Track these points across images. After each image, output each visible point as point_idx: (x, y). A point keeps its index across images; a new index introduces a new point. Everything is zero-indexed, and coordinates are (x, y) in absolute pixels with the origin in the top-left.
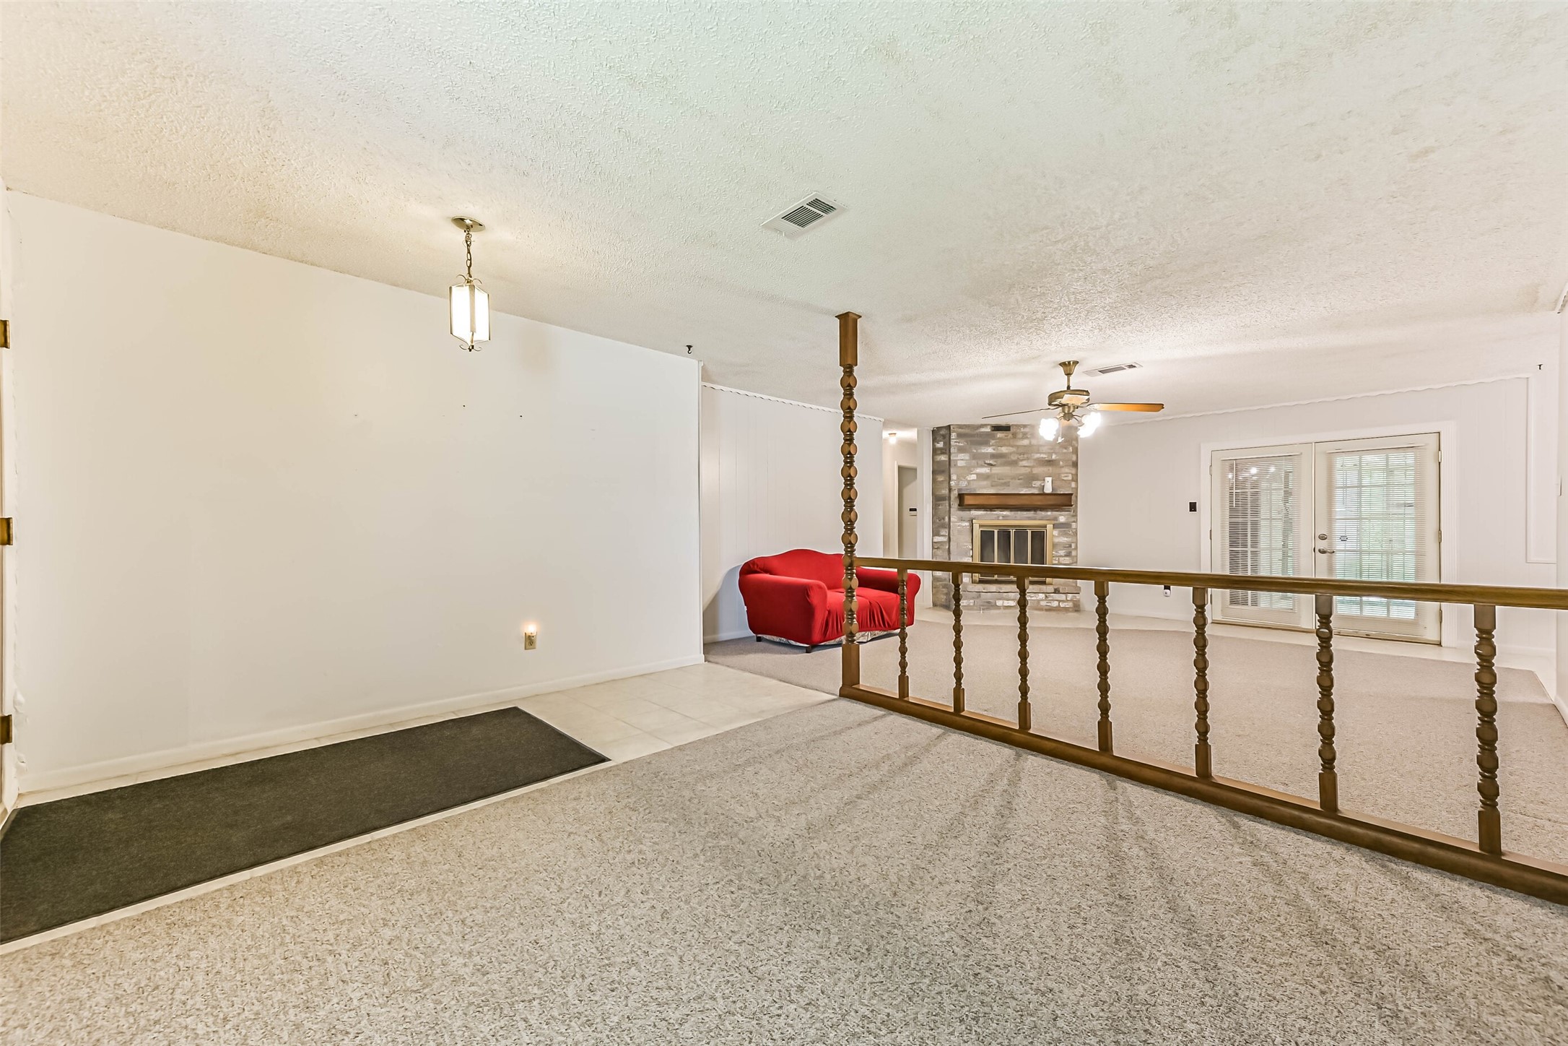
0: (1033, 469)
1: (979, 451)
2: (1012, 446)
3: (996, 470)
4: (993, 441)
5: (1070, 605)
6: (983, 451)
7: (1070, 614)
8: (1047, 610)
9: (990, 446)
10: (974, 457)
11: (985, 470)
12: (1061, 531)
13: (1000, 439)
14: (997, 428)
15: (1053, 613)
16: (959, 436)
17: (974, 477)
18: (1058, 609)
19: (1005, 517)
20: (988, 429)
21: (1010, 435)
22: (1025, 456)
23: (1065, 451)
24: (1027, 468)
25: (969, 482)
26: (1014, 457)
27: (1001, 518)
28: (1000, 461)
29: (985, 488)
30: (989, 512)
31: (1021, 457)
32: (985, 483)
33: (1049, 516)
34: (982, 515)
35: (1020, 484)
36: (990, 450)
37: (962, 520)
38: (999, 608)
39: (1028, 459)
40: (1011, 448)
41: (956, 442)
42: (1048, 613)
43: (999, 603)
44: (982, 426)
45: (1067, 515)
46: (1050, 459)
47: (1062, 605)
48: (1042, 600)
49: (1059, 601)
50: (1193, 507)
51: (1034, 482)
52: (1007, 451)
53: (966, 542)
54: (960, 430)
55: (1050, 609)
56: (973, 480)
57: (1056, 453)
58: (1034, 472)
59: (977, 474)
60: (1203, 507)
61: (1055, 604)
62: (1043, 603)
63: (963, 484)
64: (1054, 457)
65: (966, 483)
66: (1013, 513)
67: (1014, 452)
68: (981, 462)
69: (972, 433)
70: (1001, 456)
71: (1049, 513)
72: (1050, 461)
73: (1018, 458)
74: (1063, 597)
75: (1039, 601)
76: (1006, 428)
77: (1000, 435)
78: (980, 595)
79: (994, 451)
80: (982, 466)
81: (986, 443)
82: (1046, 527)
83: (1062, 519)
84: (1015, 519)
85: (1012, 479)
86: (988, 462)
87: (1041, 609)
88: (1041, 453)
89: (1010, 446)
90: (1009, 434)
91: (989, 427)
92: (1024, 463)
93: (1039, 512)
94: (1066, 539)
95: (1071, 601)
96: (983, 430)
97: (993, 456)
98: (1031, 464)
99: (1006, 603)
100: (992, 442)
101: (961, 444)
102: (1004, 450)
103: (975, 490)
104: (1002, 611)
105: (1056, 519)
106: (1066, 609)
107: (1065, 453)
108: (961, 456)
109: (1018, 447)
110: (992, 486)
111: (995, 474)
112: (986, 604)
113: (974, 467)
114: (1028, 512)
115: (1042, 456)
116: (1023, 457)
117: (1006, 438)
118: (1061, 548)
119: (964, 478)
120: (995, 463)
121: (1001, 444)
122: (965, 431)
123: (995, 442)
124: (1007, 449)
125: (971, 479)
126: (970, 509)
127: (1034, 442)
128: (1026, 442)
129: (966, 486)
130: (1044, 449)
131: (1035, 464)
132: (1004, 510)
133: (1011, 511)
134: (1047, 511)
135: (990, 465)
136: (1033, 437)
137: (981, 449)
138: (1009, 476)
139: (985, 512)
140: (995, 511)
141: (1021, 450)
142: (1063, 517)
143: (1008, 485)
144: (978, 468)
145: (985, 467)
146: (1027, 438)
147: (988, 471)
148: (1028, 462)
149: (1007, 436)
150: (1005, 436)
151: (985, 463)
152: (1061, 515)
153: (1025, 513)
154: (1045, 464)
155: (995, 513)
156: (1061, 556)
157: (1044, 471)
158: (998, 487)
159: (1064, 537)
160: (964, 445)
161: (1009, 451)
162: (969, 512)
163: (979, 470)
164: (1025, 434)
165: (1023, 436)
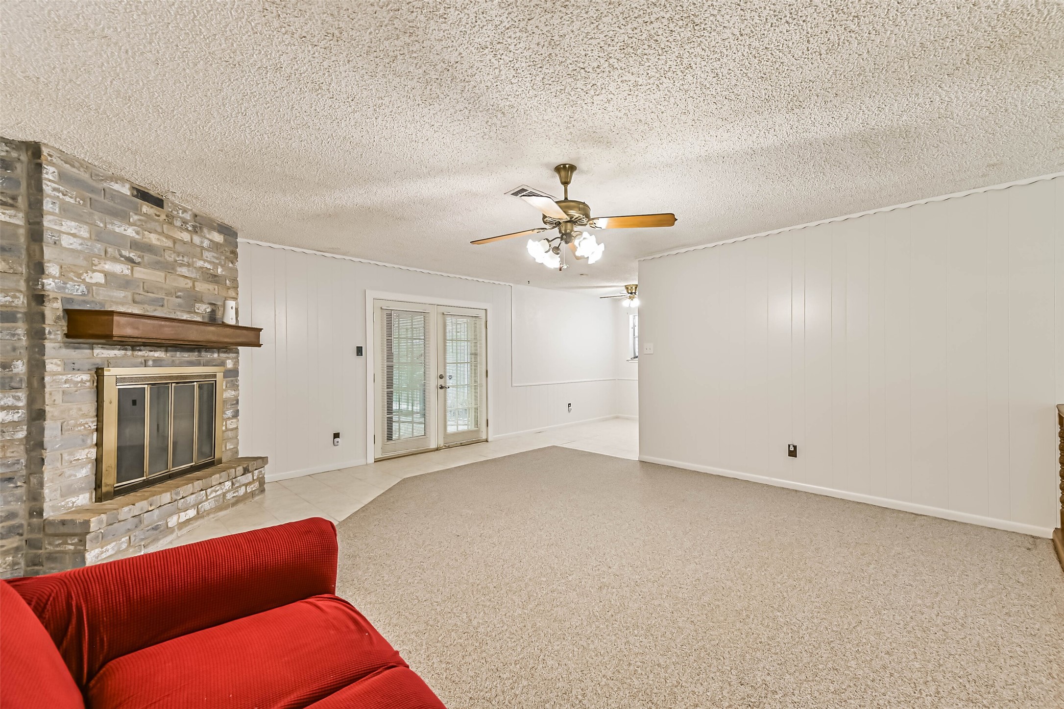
0: (196, 283)
1: (109, 227)
2: (168, 237)
3: (140, 273)
4: (136, 217)
5: (256, 486)
6: (117, 230)
9: (131, 224)
10: (99, 236)
11: (120, 269)
12: (228, 382)
13: (147, 216)
14: (143, 195)
16: (63, 177)
17: (99, 278)
19: (158, 363)
20: (126, 190)
21: (163, 217)
22: (186, 259)
23: (231, 265)
24: (189, 281)
25: (89, 286)
26: (170, 257)
27: (150, 363)
28: (148, 257)
30: (129, 353)
31: (179, 259)
32: (120, 294)
33: (215, 359)
34: (116, 358)
35: (180, 305)
36: (130, 232)
37: (74, 368)
38: (172, 529)
39: (189, 265)
40: (163, 238)
41: (54, 189)
43: (173, 521)
44: (116, 179)
45: (235, 358)
46: (216, 272)
47: (248, 490)
48: (228, 491)
49: (246, 485)
50: (359, 351)
51: (197, 305)
52: (158, 243)
53: (84, 416)
54: (63, 164)
55: (238, 501)
56: (96, 283)
57: (222, 266)
58: (197, 289)
59: (106, 274)
60: (369, 351)
61: (243, 491)
63: (75, 290)
64: (219, 270)
65: (83, 288)
66: (167, 354)
67: (168, 248)
68: (112, 252)
69: (94, 184)
70: (148, 248)
71: (216, 355)
72: (215, 276)
73: (176, 261)
74: (250, 478)
75: (224, 495)
76: (158, 202)
77: (146, 208)
78: (141, 520)
79: (137, 237)
80: (114, 260)
81: (123, 217)
82: (215, 376)
83: (231, 364)
84: (173, 364)
85: (167, 295)
86: (125, 253)
88: (205, 261)
89: (162, 233)
90: (162, 214)
91: (128, 186)
92: (184, 271)
93: (203, 354)
94: (233, 393)
96: (116, 187)
97: (135, 245)
98: (193, 276)
99: (183, 517)
100: (134, 218)
101: (67, 199)
102: (153, 239)
105: (224, 363)
106: (253, 494)
107: (230, 269)
108: (69, 225)
109: (175, 241)
112: (151, 532)
113: (99, 257)
114: (191, 354)
115: (207, 265)
116: (183, 261)
117: (157, 218)
118: (229, 407)
119: (79, 276)
120: (139, 260)
121: (149, 226)
122: (74, 170)
123: (139, 220)
124: (158, 239)
125: (93, 281)
126: (98, 344)
127: (197, 239)
128: (186, 237)
129: (83, 295)
130: (208, 255)
131: (198, 277)
132: (156, 348)
133: (166, 351)
134: (213, 352)
135: (130, 260)
136: (195, 230)
137: (112, 224)
138: (162, 288)
139: (123, 352)
140: (140, 350)
141: (179, 248)
142: (230, 361)
143: (161, 304)
144: (108, 263)
145: (122, 262)
146: (187, 229)
147: (127, 272)
148: (189, 271)
149: (159, 216)
150: (156, 215)
151: (121, 256)
152: (229, 358)
153: (186, 355)
154: (210, 279)
155: (140, 353)
156: (229, 418)
157: (209, 290)
158: (146, 306)
159: (232, 390)
160: (72, 201)
161: (162, 244)
162: (93, 349)
163: (108, 266)
164: (185, 222)
165: (182, 225)
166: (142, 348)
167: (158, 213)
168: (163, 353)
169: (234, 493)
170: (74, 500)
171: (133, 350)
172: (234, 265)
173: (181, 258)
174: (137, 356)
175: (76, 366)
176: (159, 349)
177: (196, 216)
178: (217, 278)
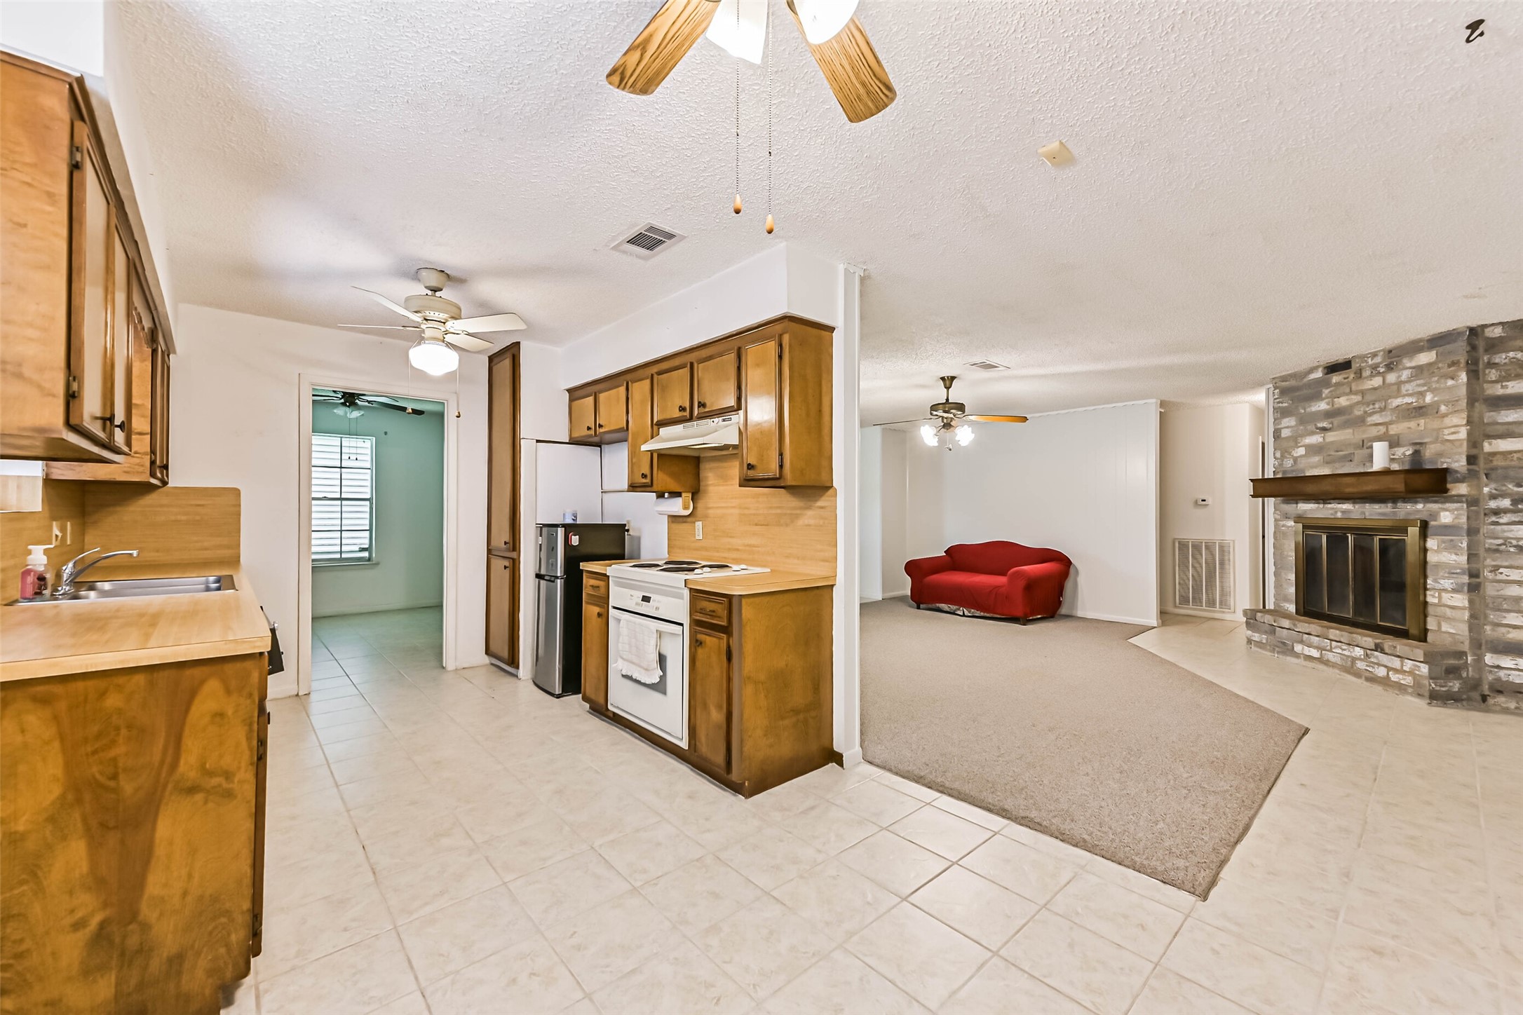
0: (1390, 427)
1: (1308, 410)
2: (1356, 393)
3: (1332, 437)
5: (1408, 680)
6: (1313, 409)
7: (1409, 698)
8: (1368, 679)
9: (1323, 399)
10: (1303, 420)
11: (1316, 439)
12: (1444, 542)
13: (1338, 384)
14: (1333, 368)
15: (1378, 689)
16: (1284, 392)
17: (1301, 451)
18: (1385, 682)
19: (1345, 513)
20: (1319, 374)
21: (1352, 376)
22: (1377, 406)
23: (1450, 382)
24: (1381, 427)
25: (1295, 460)
26: (1358, 412)
27: (1338, 514)
28: (1336, 421)
29: (1316, 467)
30: (1321, 506)
31: (1369, 409)
32: (1316, 459)
33: (1419, 511)
36: (1323, 406)
37: (1286, 516)
38: (1297, 655)
39: (1382, 410)
40: (1353, 397)
42: (1368, 684)
44: (1312, 370)
45: (1457, 509)
46: (1421, 403)
47: (1394, 677)
48: (1360, 659)
49: (1389, 669)
52: (1348, 403)
54: (1284, 384)
55: (1372, 679)
56: (1301, 456)
57: (1433, 391)
58: (1392, 432)
59: (1308, 447)
61: (1381, 672)
62: (1361, 665)
63: (1288, 464)
64: (1429, 398)
65: (1291, 461)
66: (1357, 506)
67: (1358, 403)
68: (1311, 427)
69: (1301, 384)
70: (1340, 412)
71: (1420, 506)
72: (1421, 408)
73: (1365, 412)
74: (1396, 663)
75: (1354, 660)
76: (1345, 365)
77: (1336, 378)
78: (1275, 630)
79: (1328, 407)
80: (1313, 433)
81: (1317, 397)
82: (1405, 531)
83: (1446, 518)
85: (1356, 449)
86: (1320, 425)
87: (1358, 674)
88: (1404, 396)
89: (1351, 392)
90: (1351, 374)
91: (1321, 369)
92: (1376, 418)
93: (1401, 504)
94: (1454, 557)
95: (1411, 673)
96: (1313, 376)
97: (1328, 415)
98: (1387, 420)
100: (1326, 392)
102: (1343, 401)
103: (1303, 471)
104: (1301, 661)
105: (1435, 516)
106: (1401, 688)
107: (1450, 388)
109: (1363, 393)
110: (1327, 463)
111: (1332, 443)
113: (1303, 436)
114: (1383, 505)
116: (1374, 408)
117: (1346, 380)
118: (1447, 575)
119: (1290, 453)
120: (1331, 426)
121: (1338, 392)
122: (1287, 383)
123: (1330, 392)
124: (1347, 400)
125: (1298, 455)
126: (1300, 500)
127: (1391, 378)
128: (1377, 381)
129: (1292, 466)
130: (1409, 388)
131: (1394, 418)
132: (1343, 501)
133: (1354, 503)
134: (1416, 502)
135: (1324, 429)
136: (1390, 368)
137: (1310, 406)
138: (1350, 444)
139: (1317, 505)
140: (1330, 503)
141: (1369, 397)
142: (1447, 513)
143: (1349, 459)
144: (1308, 437)
145: (1317, 433)
146: (1379, 373)
147: (1321, 440)
148: (1381, 416)
149: (1348, 378)
150: (1345, 378)
151: (1317, 428)
152: (1446, 510)
153: (1376, 506)
154: (1412, 415)
155: (1329, 506)
156: (1445, 590)
157: (1410, 428)
158: (1337, 465)
159: (1451, 553)
160: (1286, 405)
161: (1352, 402)
162: (1297, 504)
163: (1310, 440)
164: (1375, 367)
165: (1372, 372)
166: (1332, 501)
167: (1346, 376)
168: (1352, 505)
169: (1367, 666)
170: (1288, 606)
171: (1324, 503)
172: (1457, 381)
173: (1371, 407)
174: (1328, 509)
175: (1288, 516)
176: (1346, 501)
177: (1390, 351)
178: (1424, 410)
